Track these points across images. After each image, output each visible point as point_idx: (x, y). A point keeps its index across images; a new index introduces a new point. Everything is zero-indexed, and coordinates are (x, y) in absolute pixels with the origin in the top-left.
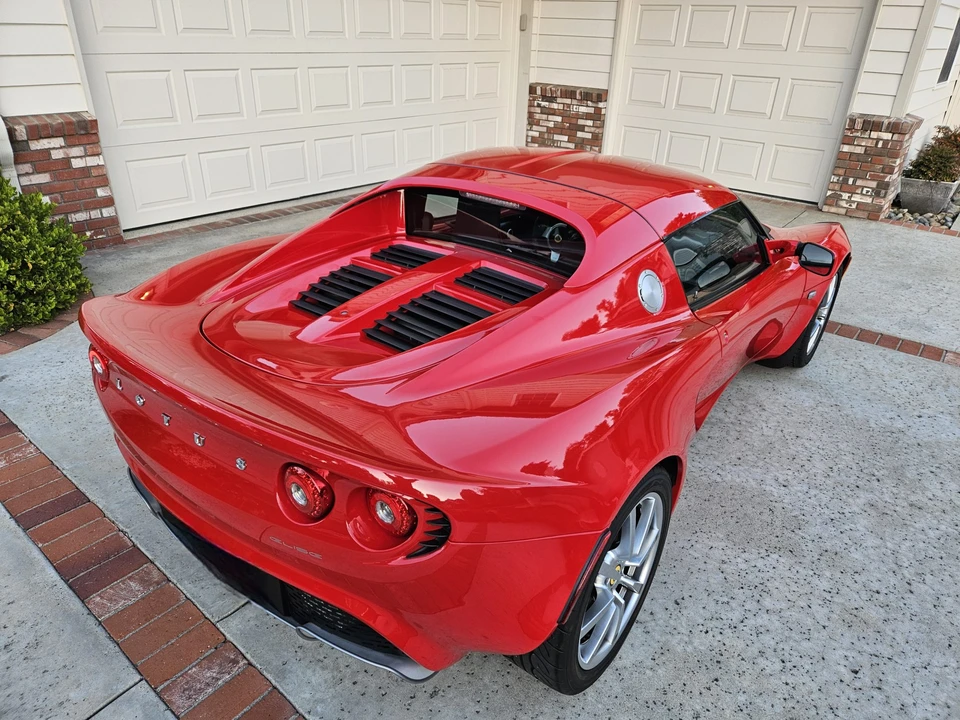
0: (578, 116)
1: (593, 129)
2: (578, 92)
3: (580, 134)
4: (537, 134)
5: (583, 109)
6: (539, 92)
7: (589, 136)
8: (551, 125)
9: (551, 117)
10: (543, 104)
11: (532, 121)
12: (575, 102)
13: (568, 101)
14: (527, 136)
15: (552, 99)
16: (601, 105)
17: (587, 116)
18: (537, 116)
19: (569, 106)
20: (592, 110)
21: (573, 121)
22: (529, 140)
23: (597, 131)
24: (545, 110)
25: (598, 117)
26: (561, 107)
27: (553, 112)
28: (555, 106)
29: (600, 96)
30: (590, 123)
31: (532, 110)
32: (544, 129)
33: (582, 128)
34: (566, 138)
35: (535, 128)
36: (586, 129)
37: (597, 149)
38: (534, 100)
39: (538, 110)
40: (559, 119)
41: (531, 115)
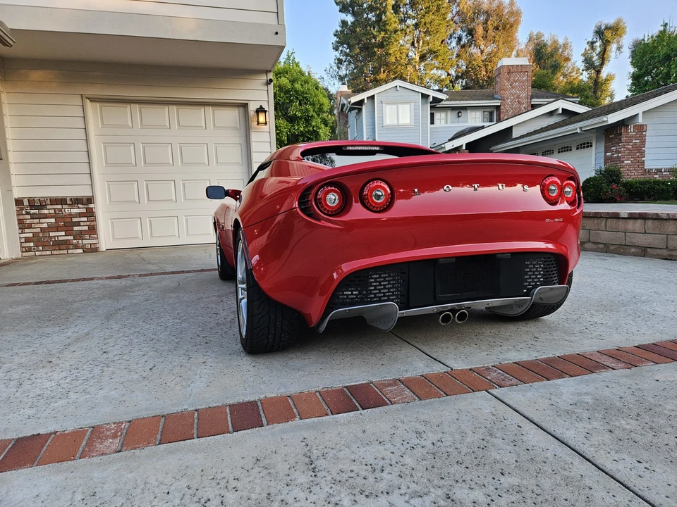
0: (71, 216)
1: (88, 223)
2: (68, 199)
3: (76, 228)
4: (31, 235)
5: (74, 211)
6: (26, 203)
7: (86, 228)
8: (45, 226)
9: (42, 221)
10: (32, 211)
11: (22, 226)
12: (65, 206)
13: (60, 207)
14: (20, 238)
15: (42, 207)
16: (91, 206)
17: (81, 215)
18: (28, 222)
19: (60, 210)
20: (84, 210)
21: (68, 220)
22: (23, 240)
23: (92, 224)
24: (35, 216)
25: (90, 214)
26: (52, 211)
27: (46, 216)
28: (46, 212)
29: (90, 200)
30: (85, 219)
31: (21, 217)
32: (39, 230)
33: (78, 224)
34: (63, 233)
35: (26, 230)
36: (82, 224)
37: (95, 236)
38: (22, 209)
39: (29, 217)
40: (53, 220)
41: (20, 222)
